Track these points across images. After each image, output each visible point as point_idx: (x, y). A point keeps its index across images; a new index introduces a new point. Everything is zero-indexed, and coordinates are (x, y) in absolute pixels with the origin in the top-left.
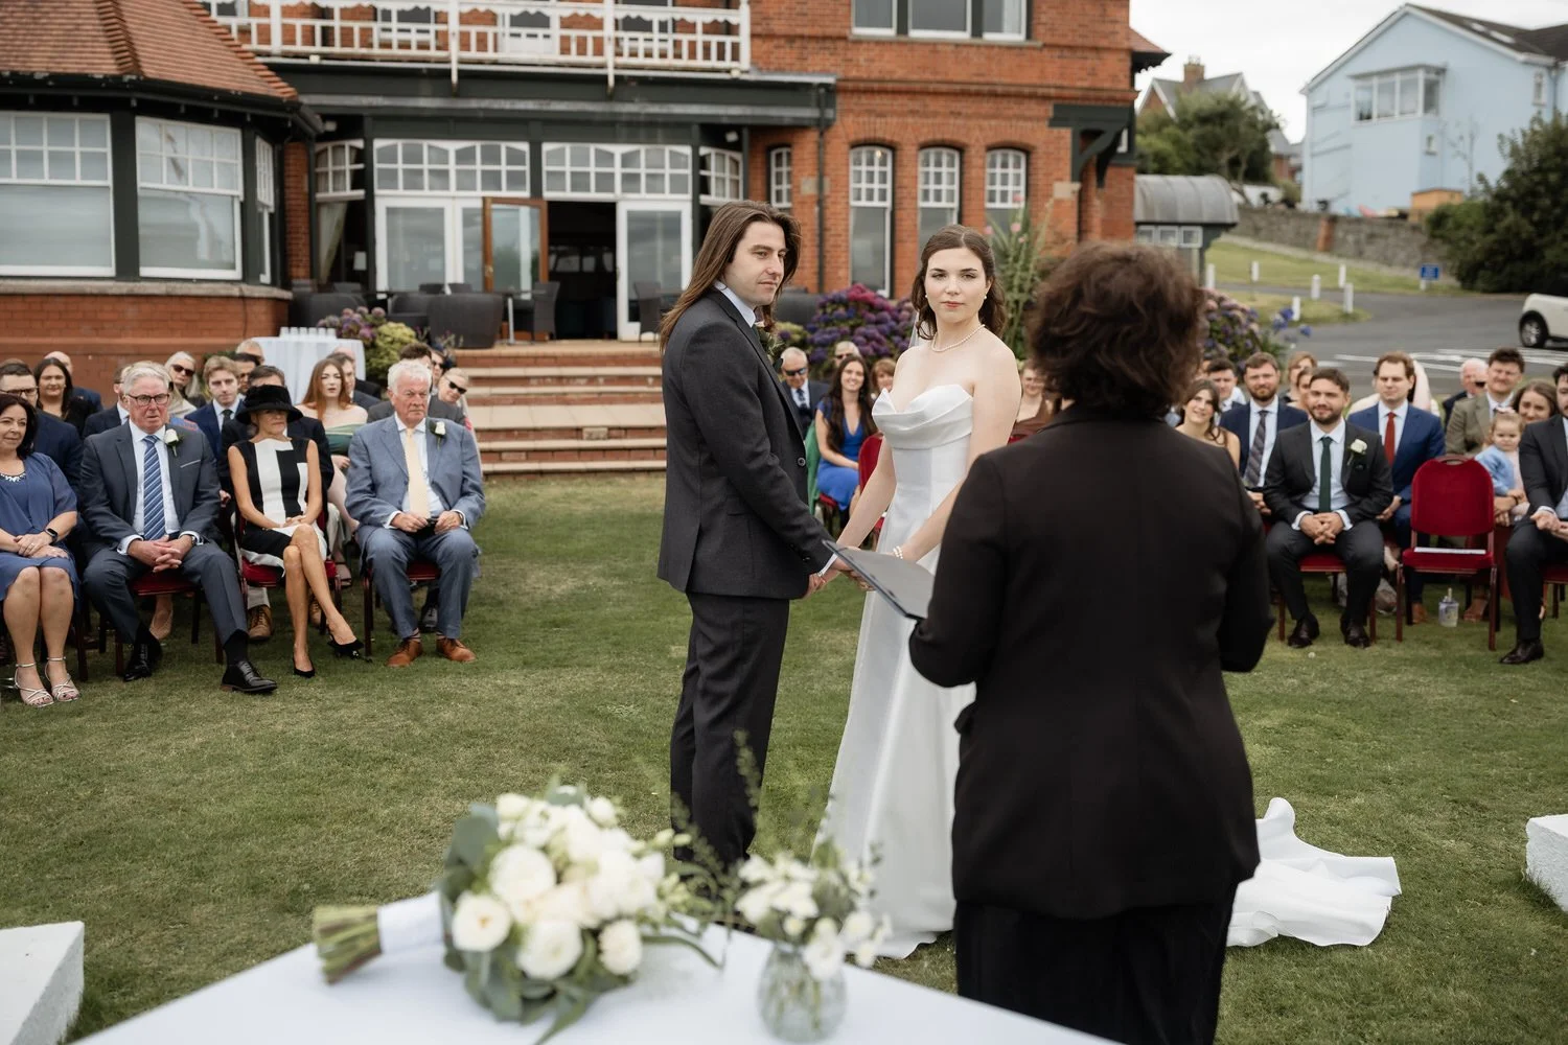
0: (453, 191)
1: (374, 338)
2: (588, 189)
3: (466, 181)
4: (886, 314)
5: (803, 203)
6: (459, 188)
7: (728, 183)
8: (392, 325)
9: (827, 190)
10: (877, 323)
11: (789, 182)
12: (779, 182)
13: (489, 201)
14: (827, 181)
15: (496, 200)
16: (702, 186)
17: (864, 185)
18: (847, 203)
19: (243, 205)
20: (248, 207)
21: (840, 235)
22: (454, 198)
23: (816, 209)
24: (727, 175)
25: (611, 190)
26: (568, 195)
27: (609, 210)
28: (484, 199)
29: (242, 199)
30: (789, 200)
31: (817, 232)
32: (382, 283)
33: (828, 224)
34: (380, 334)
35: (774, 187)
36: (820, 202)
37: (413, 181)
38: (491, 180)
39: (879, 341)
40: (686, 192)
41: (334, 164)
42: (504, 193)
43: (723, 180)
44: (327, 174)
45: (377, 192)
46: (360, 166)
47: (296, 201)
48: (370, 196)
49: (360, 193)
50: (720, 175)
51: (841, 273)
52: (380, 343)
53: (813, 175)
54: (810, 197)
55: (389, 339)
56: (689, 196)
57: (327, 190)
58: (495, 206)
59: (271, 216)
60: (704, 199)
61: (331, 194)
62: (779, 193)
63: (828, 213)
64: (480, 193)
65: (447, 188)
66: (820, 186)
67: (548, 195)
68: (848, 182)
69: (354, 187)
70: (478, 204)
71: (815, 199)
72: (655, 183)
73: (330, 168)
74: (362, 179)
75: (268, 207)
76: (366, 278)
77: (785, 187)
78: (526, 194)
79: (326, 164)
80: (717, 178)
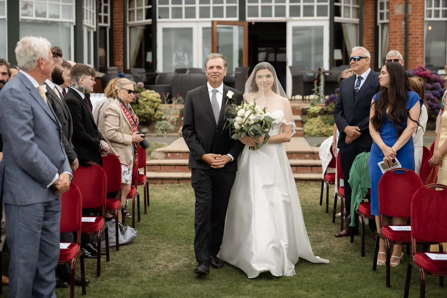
0: (198, 18)
1: (137, 98)
2: (271, 16)
3: (204, 13)
4: (438, 84)
5: (395, 20)
6: (201, 16)
7: (351, 9)
8: (148, 91)
9: (410, 12)
10: (433, 89)
11: (388, 8)
12: (382, 8)
13: (215, 23)
14: (410, 6)
15: (219, 23)
16: (336, 11)
17: (433, 8)
18: (423, 19)
19: (75, 27)
20: (78, 28)
21: (418, 38)
22: (198, 22)
23: (404, 23)
24: (351, 5)
25: (284, 15)
26: (260, 19)
27: (282, 26)
28: (213, 22)
29: (75, 24)
30: (388, 18)
31: (404, 36)
32: (160, 69)
33: (411, 31)
34: (141, 96)
35: (379, 11)
36: (406, 18)
37: (177, 14)
38: (218, 12)
39: (433, 101)
40: (326, 15)
41: (137, 6)
42: (225, 19)
43: (349, 8)
44: (134, 11)
45: (158, 20)
46: (150, 6)
47: (118, 26)
48: (154, 23)
49: (149, 21)
50: (347, 5)
51: (419, 60)
52: (140, 101)
53: (402, 3)
54: (400, 16)
55: (145, 99)
56: (328, 18)
57: (134, 20)
58: (218, 26)
59: (95, 33)
60: (337, 19)
61: (136, 22)
62: (382, 15)
63: (411, 25)
64: (211, 19)
65: (194, 16)
66: (406, 10)
67: (249, 19)
68: (423, 6)
69: (147, 18)
70: (209, 25)
71: (403, 17)
72: (308, 11)
73: (136, 8)
74: (150, 14)
75: (93, 28)
76: (151, 67)
77: (385, 11)
78: (237, 19)
79: (134, 7)
80: (345, 7)
